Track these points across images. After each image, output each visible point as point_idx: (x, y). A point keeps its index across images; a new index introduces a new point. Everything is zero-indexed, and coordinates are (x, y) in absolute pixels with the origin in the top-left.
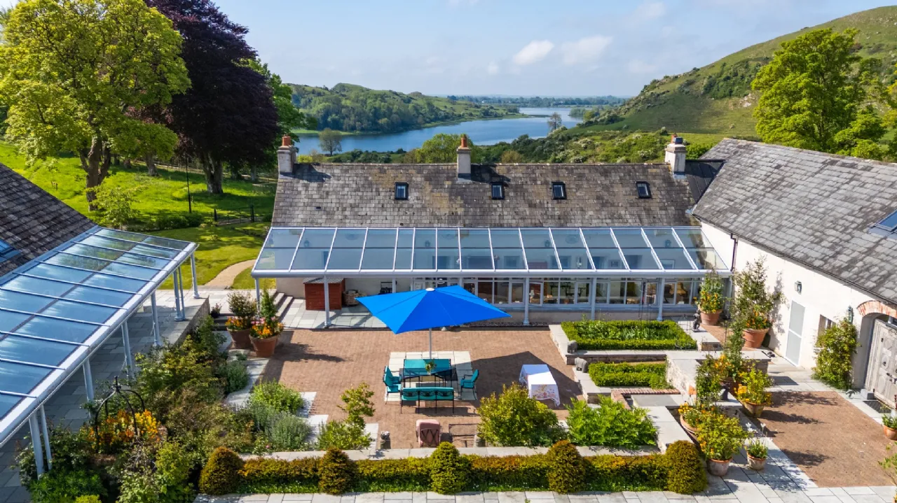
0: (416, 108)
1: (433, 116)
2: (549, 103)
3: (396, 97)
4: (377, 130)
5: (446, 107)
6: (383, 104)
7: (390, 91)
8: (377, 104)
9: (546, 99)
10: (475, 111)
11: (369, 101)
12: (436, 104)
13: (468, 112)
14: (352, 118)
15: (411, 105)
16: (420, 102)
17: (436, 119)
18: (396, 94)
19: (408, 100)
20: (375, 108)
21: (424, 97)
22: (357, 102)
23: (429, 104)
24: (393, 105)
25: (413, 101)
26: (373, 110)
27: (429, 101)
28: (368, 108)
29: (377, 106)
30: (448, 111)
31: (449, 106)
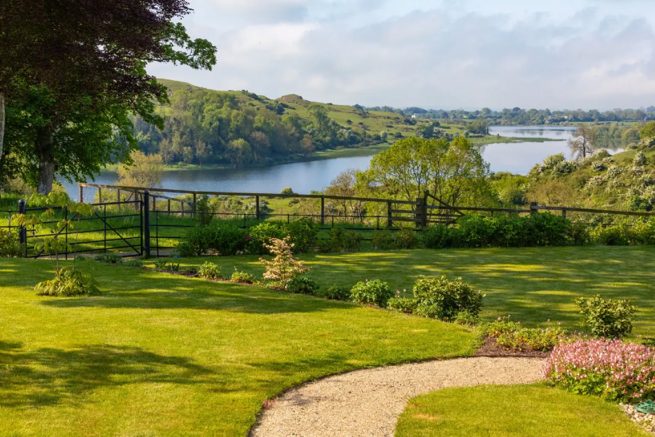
0: (295, 121)
1: (328, 138)
2: (542, 118)
3: (255, 102)
4: (224, 162)
5: (349, 122)
6: (235, 112)
7: (244, 92)
8: (224, 112)
9: (535, 112)
10: (407, 129)
11: (207, 107)
12: (331, 115)
13: (394, 131)
14: (176, 139)
15: (284, 118)
16: (303, 113)
17: (335, 143)
18: (254, 97)
19: (279, 108)
20: (220, 120)
21: (307, 104)
22: (185, 108)
23: (321, 117)
24: (254, 115)
25: (287, 110)
26: (216, 124)
27: (321, 111)
28: (208, 118)
29: (224, 116)
30: (354, 129)
31: (356, 120)
